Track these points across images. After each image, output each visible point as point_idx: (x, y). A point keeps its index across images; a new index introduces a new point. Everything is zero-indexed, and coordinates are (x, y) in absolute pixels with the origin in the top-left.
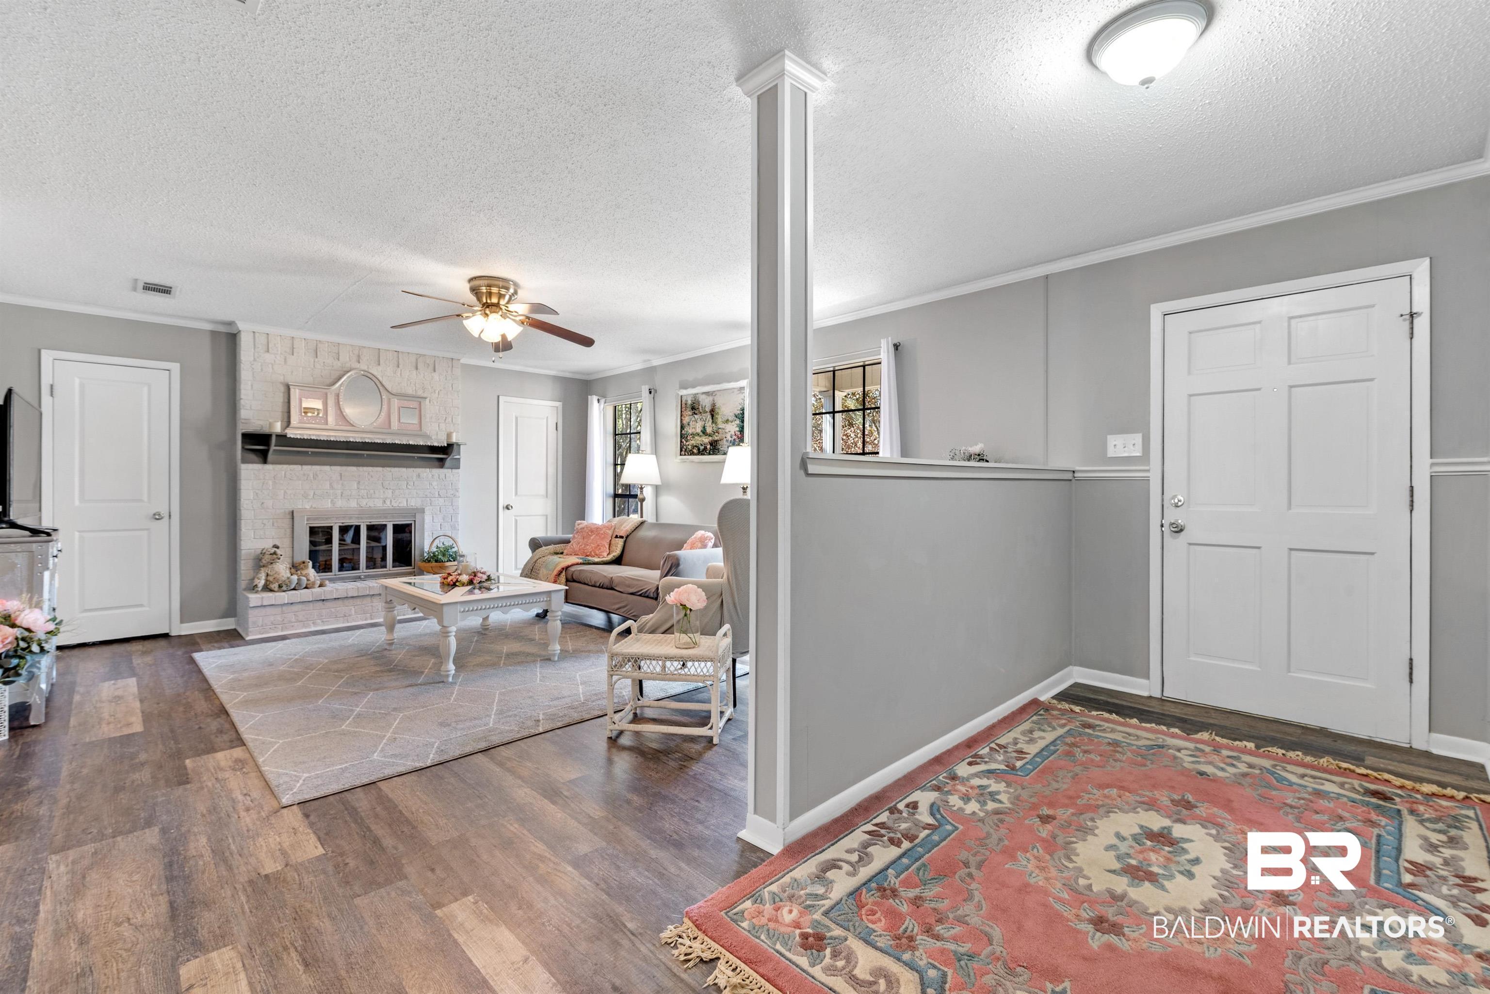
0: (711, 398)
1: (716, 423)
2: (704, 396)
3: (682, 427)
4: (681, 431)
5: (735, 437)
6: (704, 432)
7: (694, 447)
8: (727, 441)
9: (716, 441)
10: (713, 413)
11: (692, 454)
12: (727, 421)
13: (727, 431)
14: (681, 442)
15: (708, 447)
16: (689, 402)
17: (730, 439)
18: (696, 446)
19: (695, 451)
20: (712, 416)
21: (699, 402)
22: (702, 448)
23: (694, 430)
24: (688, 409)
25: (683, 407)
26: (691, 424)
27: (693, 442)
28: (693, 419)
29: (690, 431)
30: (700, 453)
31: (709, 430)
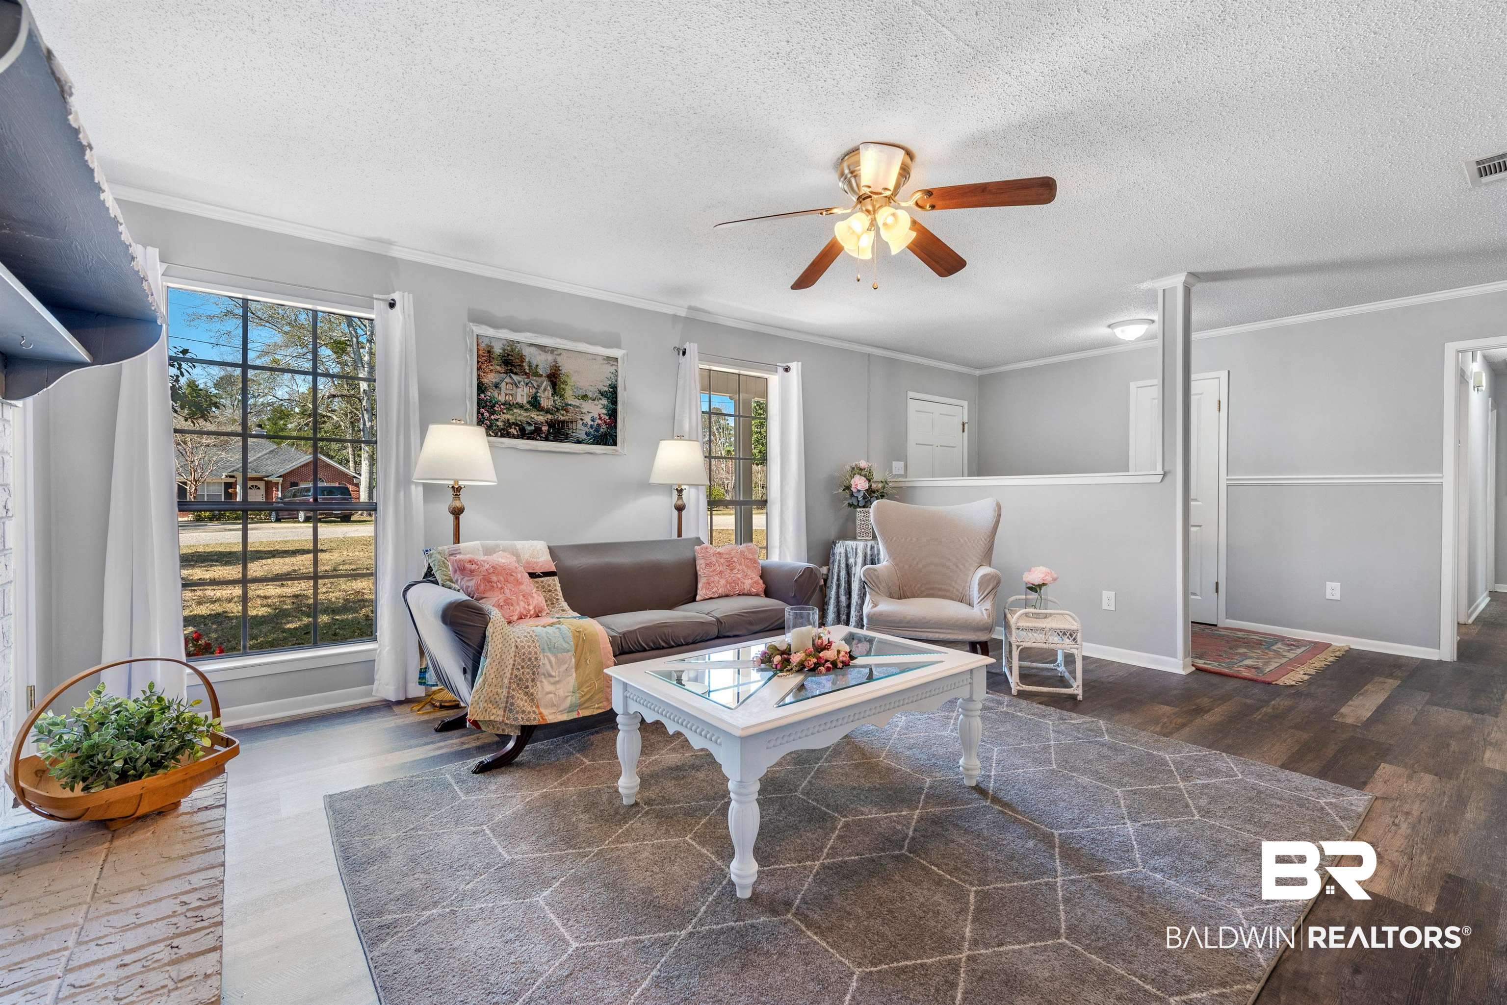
0: (550, 358)
1: (561, 396)
2: (533, 350)
3: (481, 388)
4: (478, 395)
5: (600, 422)
6: (535, 403)
7: (509, 424)
8: (585, 425)
9: (563, 422)
10: (555, 378)
11: (507, 435)
12: (585, 397)
13: (584, 411)
14: (478, 412)
15: (545, 428)
16: (498, 350)
17: (590, 423)
18: (516, 425)
19: (513, 431)
20: (554, 385)
21: (522, 358)
22: (529, 428)
23: (509, 398)
24: (495, 362)
25: (485, 356)
26: (503, 385)
27: (507, 416)
28: (508, 380)
29: (502, 398)
30: (523, 434)
31: (546, 403)
